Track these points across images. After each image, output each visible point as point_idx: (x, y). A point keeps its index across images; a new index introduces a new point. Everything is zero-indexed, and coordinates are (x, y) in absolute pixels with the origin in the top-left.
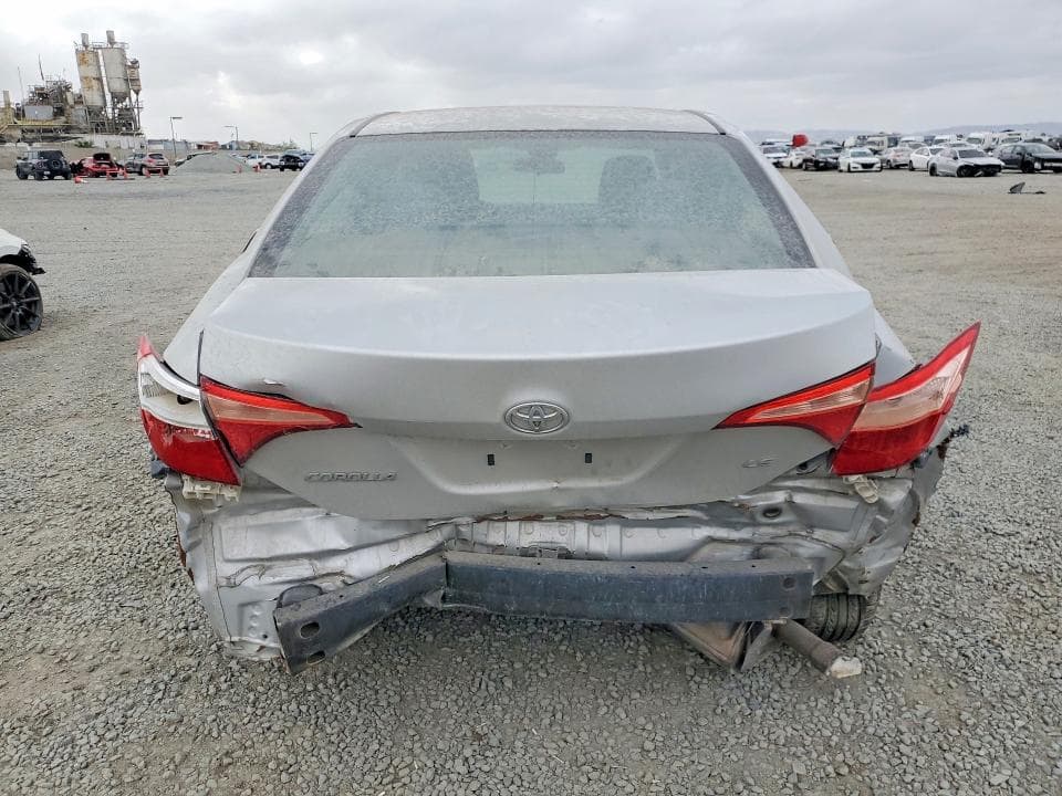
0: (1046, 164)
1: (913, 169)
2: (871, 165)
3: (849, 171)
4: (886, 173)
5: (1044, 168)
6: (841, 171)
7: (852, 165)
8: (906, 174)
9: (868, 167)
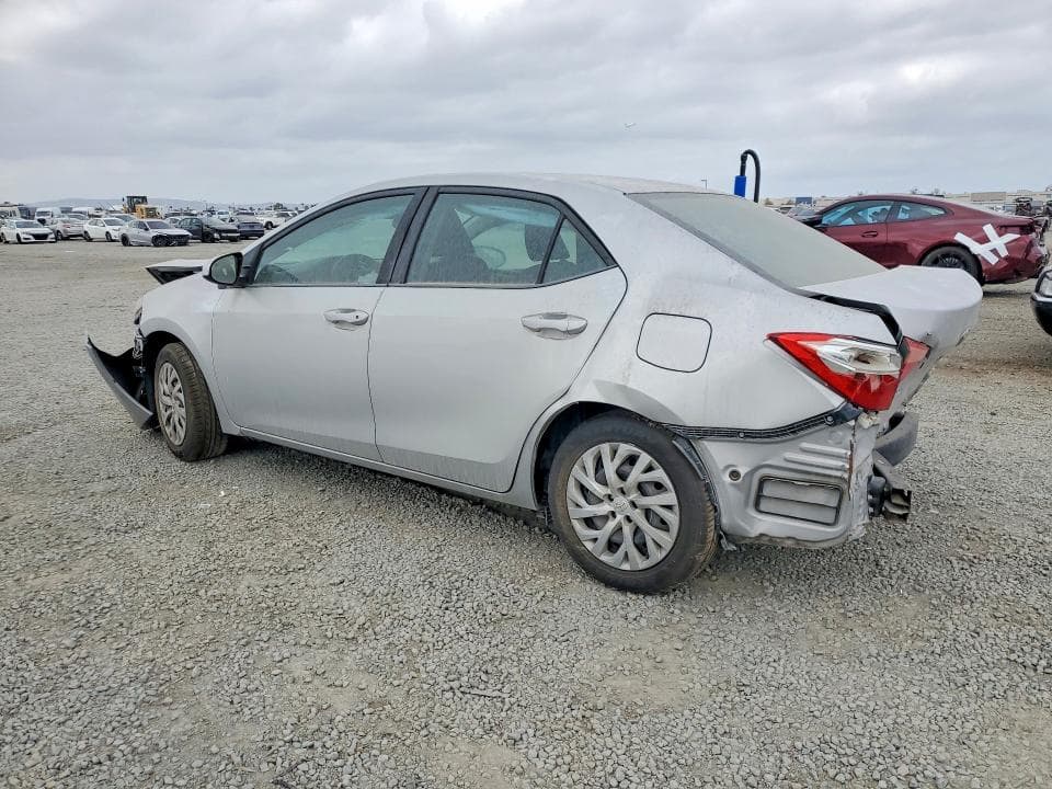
0: (224, 235)
1: (90, 240)
2: (44, 236)
3: (20, 242)
4: (61, 244)
5: (222, 238)
6: (7, 242)
7: (22, 236)
8: (81, 245)
9: (41, 238)
